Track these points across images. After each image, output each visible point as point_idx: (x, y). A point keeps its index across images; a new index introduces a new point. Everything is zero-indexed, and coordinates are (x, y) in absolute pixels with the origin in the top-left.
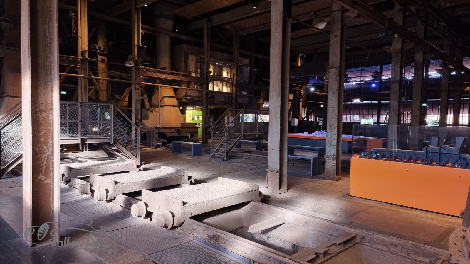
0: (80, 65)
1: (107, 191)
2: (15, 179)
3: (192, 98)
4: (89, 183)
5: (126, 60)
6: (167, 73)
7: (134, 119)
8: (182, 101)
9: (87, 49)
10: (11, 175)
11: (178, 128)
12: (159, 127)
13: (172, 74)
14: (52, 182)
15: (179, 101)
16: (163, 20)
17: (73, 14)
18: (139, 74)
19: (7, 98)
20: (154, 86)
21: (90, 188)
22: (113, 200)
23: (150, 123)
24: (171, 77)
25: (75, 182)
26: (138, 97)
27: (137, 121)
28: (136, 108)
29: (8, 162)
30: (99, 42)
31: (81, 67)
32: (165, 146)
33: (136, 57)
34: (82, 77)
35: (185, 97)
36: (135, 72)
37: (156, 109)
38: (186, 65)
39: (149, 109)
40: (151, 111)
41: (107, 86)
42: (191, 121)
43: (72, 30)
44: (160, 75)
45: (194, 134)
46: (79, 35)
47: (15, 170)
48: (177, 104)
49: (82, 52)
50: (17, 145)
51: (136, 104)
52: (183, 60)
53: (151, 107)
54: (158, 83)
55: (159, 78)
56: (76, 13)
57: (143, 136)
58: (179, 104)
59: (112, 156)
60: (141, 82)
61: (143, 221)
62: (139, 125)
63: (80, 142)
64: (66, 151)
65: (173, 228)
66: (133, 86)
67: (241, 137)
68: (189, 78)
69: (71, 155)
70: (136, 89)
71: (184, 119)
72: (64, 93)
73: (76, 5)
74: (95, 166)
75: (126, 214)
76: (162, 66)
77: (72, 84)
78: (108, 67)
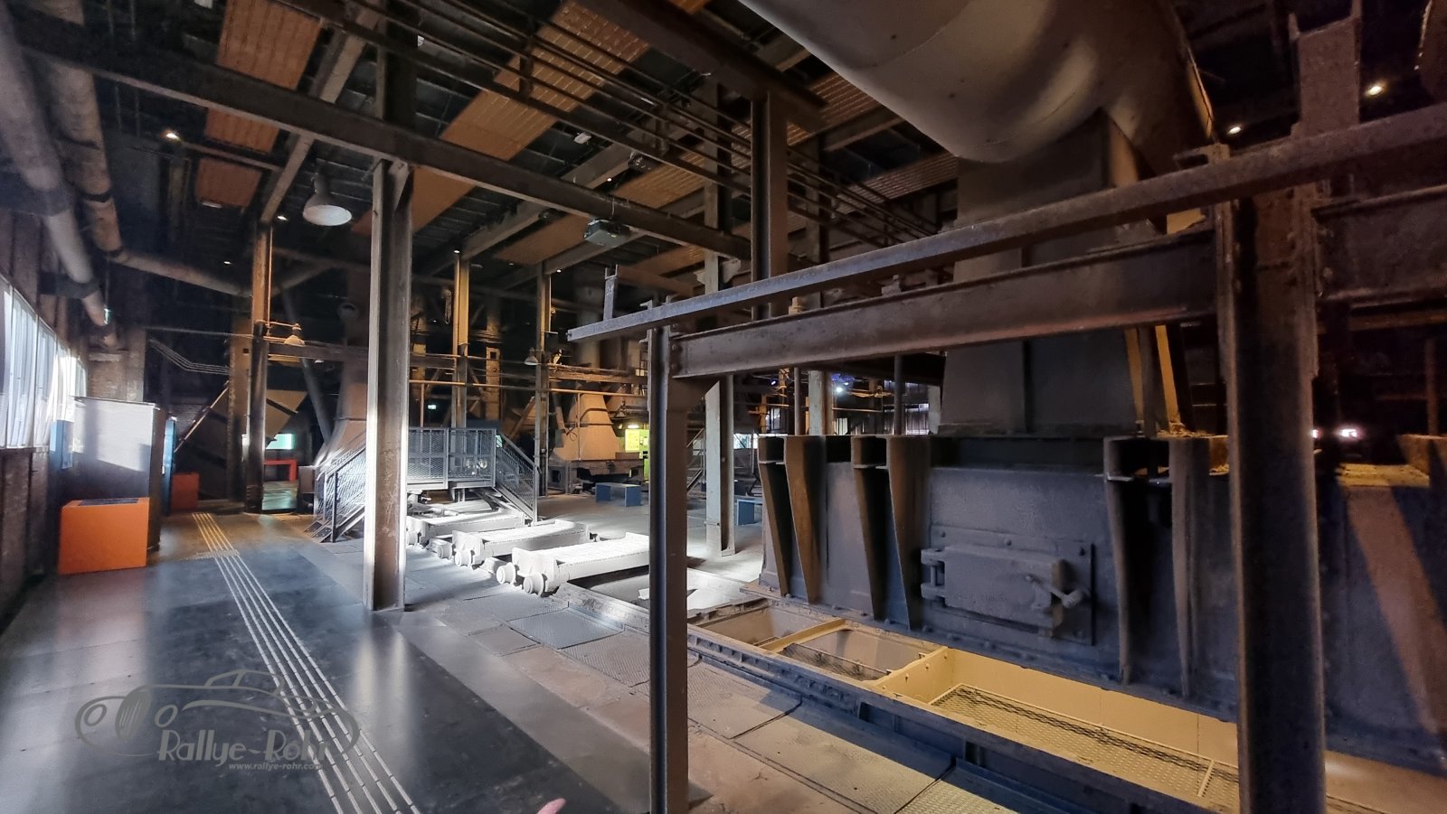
0: (455, 366)
2: (353, 542)
3: (636, 410)
4: (452, 544)
5: (525, 355)
6: (592, 372)
7: (539, 448)
8: (618, 416)
9: (467, 342)
10: (349, 537)
11: (610, 460)
12: (578, 461)
13: (601, 373)
14: (397, 535)
15: (612, 416)
16: (587, 289)
17: (448, 292)
18: (547, 376)
19: (347, 422)
20: (573, 394)
21: (451, 549)
22: (481, 564)
23: (568, 452)
24: (599, 379)
25: (435, 544)
26: (545, 413)
27: (543, 450)
28: (541, 430)
29: (345, 518)
30: (488, 326)
31: (457, 370)
32: (589, 491)
33: (542, 350)
34: (458, 385)
35: (622, 410)
36: (539, 374)
37: (575, 430)
38: (625, 357)
39: (564, 431)
40: (568, 434)
41: (500, 396)
44: (581, 376)
45: (637, 470)
46: (456, 322)
47: (355, 530)
48: (609, 422)
49: (459, 347)
50: (358, 493)
51: (542, 423)
52: (619, 348)
53: (568, 426)
54: (579, 389)
55: (580, 381)
56: (452, 289)
57: (556, 475)
58: (612, 421)
59: (495, 506)
60: (550, 387)
61: (512, 589)
62: (545, 458)
63: (447, 488)
64: (430, 502)
65: (545, 595)
66: (537, 395)
67: (702, 474)
68: (630, 378)
69: (437, 507)
70: (542, 399)
71: (622, 445)
72: (433, 407)
73: (452, 277)
74: (463, 521)
75: (493, 582)
76: (585, 362)
77: (442, 395)
78: (501, 367)
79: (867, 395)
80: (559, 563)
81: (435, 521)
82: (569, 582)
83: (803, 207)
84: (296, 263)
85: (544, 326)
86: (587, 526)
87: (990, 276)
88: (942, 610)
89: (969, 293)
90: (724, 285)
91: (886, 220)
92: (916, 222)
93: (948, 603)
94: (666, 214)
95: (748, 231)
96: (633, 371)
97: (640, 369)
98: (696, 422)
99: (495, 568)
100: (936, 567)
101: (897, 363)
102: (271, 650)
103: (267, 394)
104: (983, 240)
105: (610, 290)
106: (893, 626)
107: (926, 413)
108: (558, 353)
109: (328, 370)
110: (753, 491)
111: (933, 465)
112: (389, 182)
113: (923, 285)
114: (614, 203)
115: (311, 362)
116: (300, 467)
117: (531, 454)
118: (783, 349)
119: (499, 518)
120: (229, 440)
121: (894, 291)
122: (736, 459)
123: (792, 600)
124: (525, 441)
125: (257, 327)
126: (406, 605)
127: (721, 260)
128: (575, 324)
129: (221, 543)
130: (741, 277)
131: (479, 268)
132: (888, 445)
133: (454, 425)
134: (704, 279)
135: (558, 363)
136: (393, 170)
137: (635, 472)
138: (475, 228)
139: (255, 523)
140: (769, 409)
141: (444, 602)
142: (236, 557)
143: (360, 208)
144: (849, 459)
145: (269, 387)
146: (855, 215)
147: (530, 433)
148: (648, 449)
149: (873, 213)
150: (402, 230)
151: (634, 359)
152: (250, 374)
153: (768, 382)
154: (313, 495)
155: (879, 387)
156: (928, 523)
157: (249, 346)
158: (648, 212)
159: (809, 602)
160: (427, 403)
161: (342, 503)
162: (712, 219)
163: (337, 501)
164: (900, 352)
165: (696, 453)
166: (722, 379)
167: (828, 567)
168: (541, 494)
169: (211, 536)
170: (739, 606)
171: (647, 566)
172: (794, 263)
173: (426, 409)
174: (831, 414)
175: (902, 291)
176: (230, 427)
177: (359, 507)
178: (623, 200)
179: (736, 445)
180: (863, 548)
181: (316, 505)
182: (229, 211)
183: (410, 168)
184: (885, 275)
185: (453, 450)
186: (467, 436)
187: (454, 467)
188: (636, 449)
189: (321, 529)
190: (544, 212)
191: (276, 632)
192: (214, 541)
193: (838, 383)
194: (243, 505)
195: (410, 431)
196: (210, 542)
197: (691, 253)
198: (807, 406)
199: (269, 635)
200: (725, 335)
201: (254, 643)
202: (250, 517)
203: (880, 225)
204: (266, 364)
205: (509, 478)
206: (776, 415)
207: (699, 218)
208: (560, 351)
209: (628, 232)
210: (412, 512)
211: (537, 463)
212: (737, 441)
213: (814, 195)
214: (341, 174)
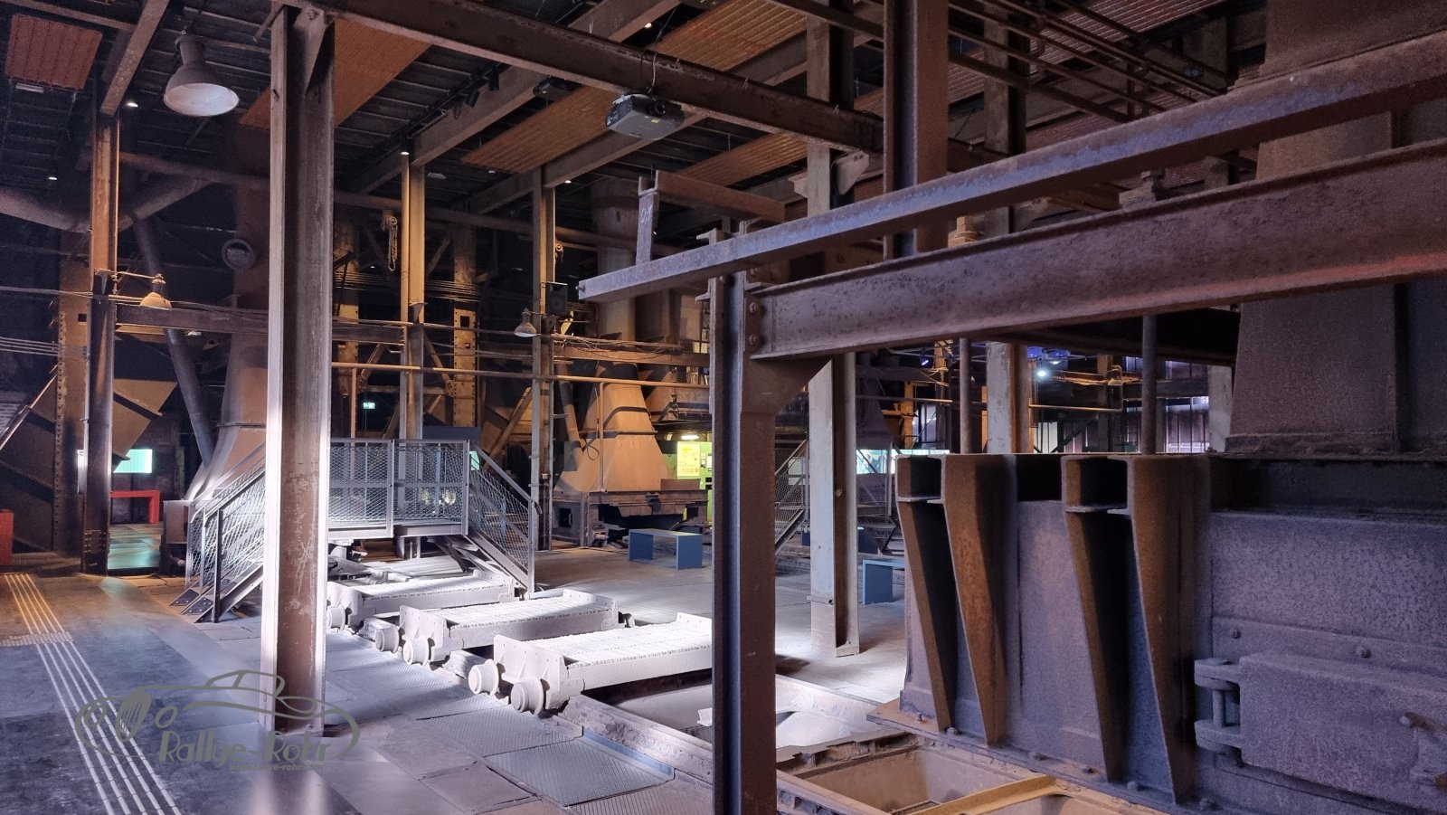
0: (405, 340)
1: (431, 642)
2: (247, 621)
3: (693, 410)
4: (398, 628)
5: (517, 320)
6: (622, 348)
7: (538, 472)
8: (665, 419)
9: (422, 301)
10: (240, 614)
11: (652, 492)
12: (600, 493)
13: (636, 349)
14: (313, 613)
15: (656, 419)
16: (614, 210)
17: (391, 219)
18: (550, 355)
19: (237, 429)
20: (591, 384)
21: (398, 637)
22: (445, 662)
23: (581, 481)
24: (635, 358)
25: (373, 627)
26: (547, 415)
27: (544, 475)
28: (541, 442)
29: (235, 583)
30: (456, 275)
31: (407, 345)
32: (618, 543)
33: (543, 312)
34: (409, 370)
35: (671, 409)
36: (539, 351)
37: (596, 442)
38: (675, 322)
39: (578, 444)
40: (583, 449)
41: (475, 387)
42: (696, 470)
43: (389, 257)
44: (604, 354)
45: (696, 509)
46: (405, 268)
47: (249, 603)
48: (650, 429)
49: (411, 309)
50: (254, 544)
51: (542, 430)
52: (666, 308)
53: (584, 436)
54: (601, 376)
55: (602, 363)
56: (398, 214)
57: (565, 516)
58: (656, 427)
59: (467, 567)
60: (556, 373)
61: (493, 702)
62: (547, 488)
63: (392, 536)
64: (366, 559)
65: (547, 714)
66: (536, 386)
67: (803, 518)
68: (684, 356)
69: (376, 567)
70: (543, 392)
71: (671, 467)
72: (370, 405)
73: (398, 196)
74: (417, 590)
75: (462, 690)
76: (610, 331)
77: (384, 385)
78: (477, 340)
79: (1094, 382)
80: (568, 662)
81: (373, 589)
82: (585, 693)
83: (978, 56)
84: (156, 178)
85: (544, 272)
86: (614, 602)
87: (1327, 165)
88: (1235, 770)
89: (1284, 200)
90: (839, 198)
91: (1129, 71)
92: (1188, 73)
93: (1247, 758)
94: (742, 79)
95: (879, 103)
96: (688, 346)
97: (701, 342)
98: (796, 430)
99: (467, 667)
100: (1222, 692)
101: (1147, 325)
102: (118, 793)
103: (115, 386)
104: (1313, 101)
105: (646, 214)
106: (1143, 794)
107: (1205, 413)
108: (569, 317)
109: (208, 346)
110: (891, 546)
111: (1216, 506)
112: (295, 42)
113: (1199, 185)
114: (656, 64)
115: (181, 334)
116: (165, 502)
117: (524, 481)
118: (938, 307)
119: (473, 585)
120: (59, 459)
121: (1142, 199)
122: (861, 491)
123: (960, 738)
124: (516, 460)
125: (98, 279)
126: (326, 726)
127: (835, 154)
128: (593, 271)
129: (45, 622)
130: (868, 184)
131: (440, 181)
132: (1130, 472)
133: (402, 435)
134: (806, 189)
135: (568, 332)
136: (301, 22)
137: (693, 512)
138: (433, 114)
139: (96, 590)
140: (918, 406)
141: (387, 722)
142: (67, 644)
143: (251, 86)
144: (1057, 496)
145: (117, 376)
146: (1074, 65)
147: (524, 446)
148: (710, 475)
149: (1105, 61)
150: (318, 118)
151: (691, 328)
152: (88, 354)
153: (915, 362)
154: (185, 545)
155: (1117, 368)
156: (1207, 612)
157: (87, 311)
158: (712, 79)
159: (990, 743)
160: (361, 399)
161: (228, 561)
162: (819, 86)
163: (221, 557)
164: (1150, 308)
165: (792, 482)
166: (837, 358)
167: (1021, 684)
168: (541, 548)
169: (32, 610)
170: (867, 743)
171: (710, 669)
172: (960, 156)
173: (360, 410)
174: (1028, 416)
175: (1157, 200)
176: (59, 439)
177: (255, 565)
178: (672, 59)
179: (861, 468)
180: (1086, 653)
181: (189, 562)
182: (56, 97)
183: (328, 18)
184: (1127, 169)
185: (402, 475)
186: (425, 453)
187: (402, 502)
188: (694, 475)
189: (198, 599)
190: (542, 84)
191: (126, 766)
192: (35, 617)
193: (1041, 363)
194: (78, 562)
195: (332, 445)
196: (28, 618)
197: (783, 144)
198: (983, 401)
199: (114, 771)
200: (837, 285)
201: (92, 782)
202: (87, 580)
203: (1120, 80)
204: (113, 338)
205: (491, 520)
206: (930, 416)
207: (796, 86)
208: (572, 314)
209: (678, 115)
210: (334, 575)
211: (535, 496)
212: (863, 461)
213: (998, 33)
214: (223, 33)
